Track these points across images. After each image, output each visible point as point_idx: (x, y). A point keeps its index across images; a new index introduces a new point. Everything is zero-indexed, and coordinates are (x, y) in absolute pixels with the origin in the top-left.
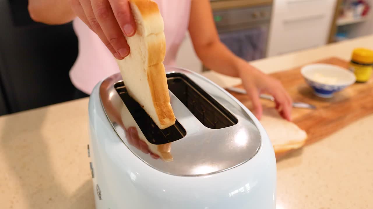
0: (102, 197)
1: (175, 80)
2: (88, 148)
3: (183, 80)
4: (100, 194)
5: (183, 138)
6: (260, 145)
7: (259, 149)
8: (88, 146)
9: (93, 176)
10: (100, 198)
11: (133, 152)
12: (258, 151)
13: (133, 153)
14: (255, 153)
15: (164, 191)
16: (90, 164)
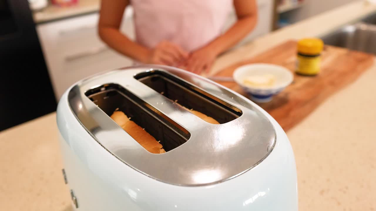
2: (64, 173)
3: (162, 77)
5: (187, 142)
8: (63, 170)
9: (77, 206)
16: (71, 192)
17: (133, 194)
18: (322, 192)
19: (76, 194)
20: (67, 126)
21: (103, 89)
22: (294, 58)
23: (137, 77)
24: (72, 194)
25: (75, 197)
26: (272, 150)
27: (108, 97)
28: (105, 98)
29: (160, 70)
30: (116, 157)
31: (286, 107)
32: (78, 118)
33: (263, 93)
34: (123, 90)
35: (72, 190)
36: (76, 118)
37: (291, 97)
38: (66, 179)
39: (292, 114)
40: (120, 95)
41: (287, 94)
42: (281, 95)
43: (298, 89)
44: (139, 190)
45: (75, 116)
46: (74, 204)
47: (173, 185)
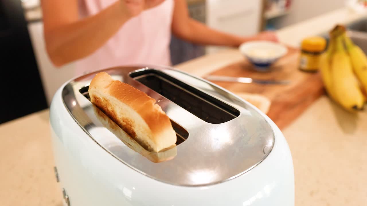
5: (185, 142)
8: (56, 168)
18: (312, 194)
19: (69, 194)
20: (61, 123)
23: (133, 76)
24: (64, 193)
25: (68, 196)
26: (271, 151)
30: (112, 155)
32: (73, 115)
35: (64, 189)
36: (71, 115)
38: (57, 177)
44: (134, 188)
45: (69, 113)
46: (66, 202)
47: (172, 184)
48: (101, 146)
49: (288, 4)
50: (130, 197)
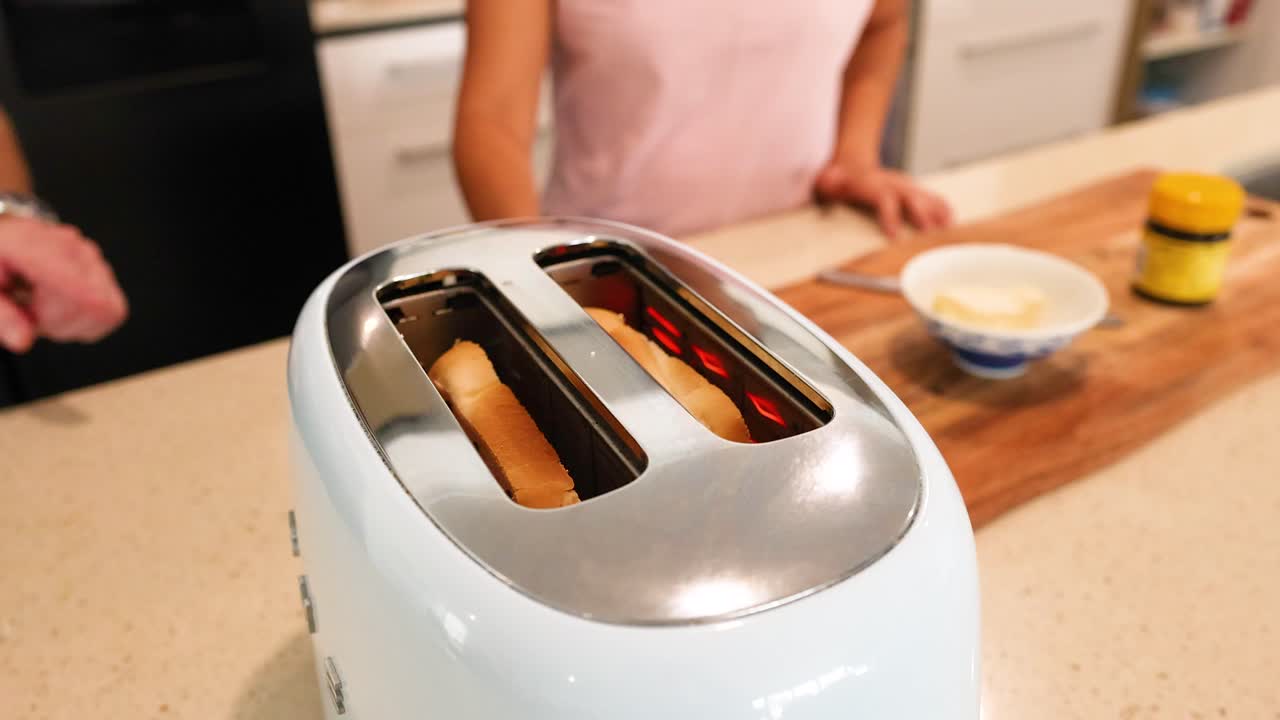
0: (346, 703)
1: (597, 269)
2: (293, 522)
3: (625, 264)
4: (339, 692)
5: (636, 482)
6: (919, 500)
7: (916, 512)
8: (292, 515)
9: (312, 627)
10: (340, 705)
11: (453, 542)
12: (912, 522)
13: (456, 544)
14: (902, 529)
15: (572, 679)
16: (301, 581)
17: (455, 628)
19: (313, 589)
21: (450, 280)
22: (1133, 238)
23: (545, 259)
24: (304, 590)
25: (310, 599)
27: (450, 310)
28: (440, 312)
29: (622, 241)
31: (1070, 406)
33: (990, 347)
34: (494, 294)
35: (303, 577)
37: (1095, 371)
38: (295, 541)
39: (1083, 432)
40: (487, 309)
41: (1083, 360)
42: (1061, 362)
43: (1127, 348)
44: (473, 617)
46: (306, 619)
48: (403, 486)
49: (1237, 13)
50: (461, 640)
